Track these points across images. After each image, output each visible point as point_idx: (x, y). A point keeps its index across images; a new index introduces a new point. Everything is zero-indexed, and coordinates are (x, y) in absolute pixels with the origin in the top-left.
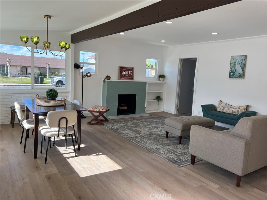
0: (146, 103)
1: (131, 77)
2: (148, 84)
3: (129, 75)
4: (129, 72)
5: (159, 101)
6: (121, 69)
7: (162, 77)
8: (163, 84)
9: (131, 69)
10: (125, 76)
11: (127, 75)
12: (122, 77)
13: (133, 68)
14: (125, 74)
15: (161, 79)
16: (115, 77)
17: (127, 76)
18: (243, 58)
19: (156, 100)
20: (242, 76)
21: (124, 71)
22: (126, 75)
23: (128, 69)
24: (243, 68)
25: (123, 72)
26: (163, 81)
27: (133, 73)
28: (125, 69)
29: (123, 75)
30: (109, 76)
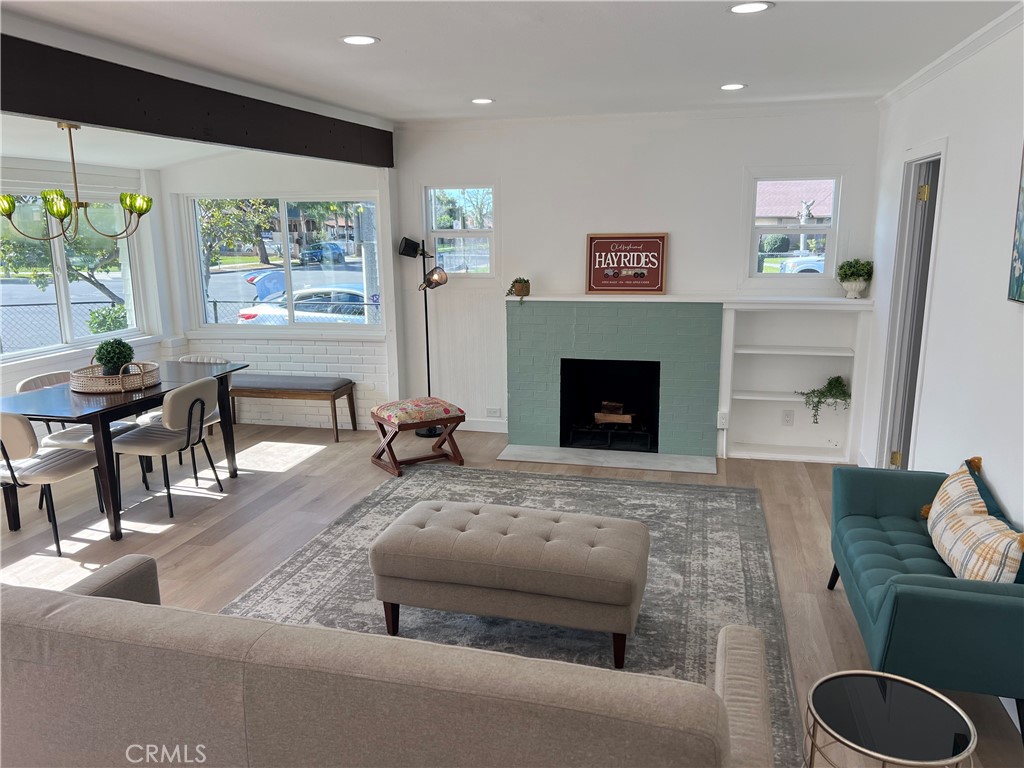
1: (653, 280)
2: (738, 313)
3: (639, 271)
4: (643, 255)
6: (598, 244)
8: (856, 315)
9: (656, 244)
10: (616, 275)
11: (631, 272)
12: (598, 280)
13: (663, 238)
14: (619, 268)
17: (628, 277)
21: (616, 252)
22: (624, 272)
23: (634, 244)
25: (607, 261)
26: (862, 295)
27: (661, 258)
28: (619, 244)
29: (610, 273)
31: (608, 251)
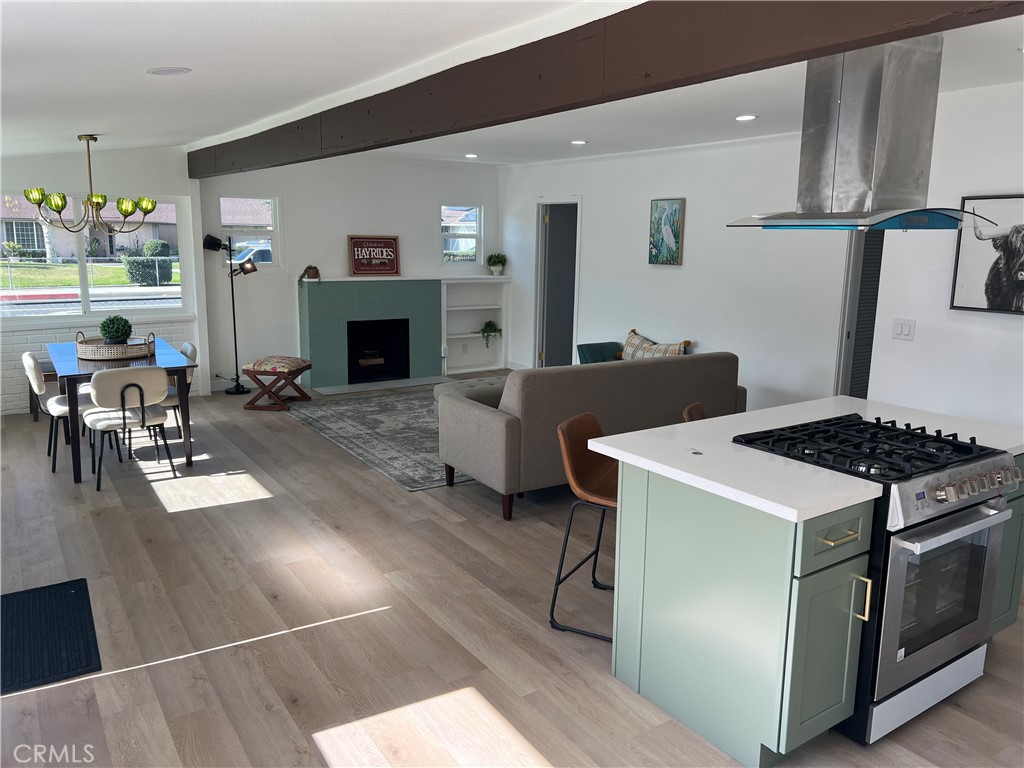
0: (444, 345)
1: (392, 266)
2: (448, 285)
3: (383, 261)
4: (384, 250)
5: (488, 336)
6: (356, 242)
7: (497, 260)
8: (501, 284)
9: (391, 243)
10: (369, 264)
11: (378, 262)
12: (358, 266)
13: (395, 239)
14: (371, 259)
15: (496, 269)
16: (335, 269)
17: (376, 264)
18: (676, 206)
19: (480, 335)
20: (675, 259)
21: (368, 247)
22: (374, 262)
23: (378, 242)
24: (678, 235)
25: (363, 253)
26: (502, 273)
27: (396, 252)
28: (369, 242)
29: (365, 262)
30: (315, 268)
31: (362, 247)
